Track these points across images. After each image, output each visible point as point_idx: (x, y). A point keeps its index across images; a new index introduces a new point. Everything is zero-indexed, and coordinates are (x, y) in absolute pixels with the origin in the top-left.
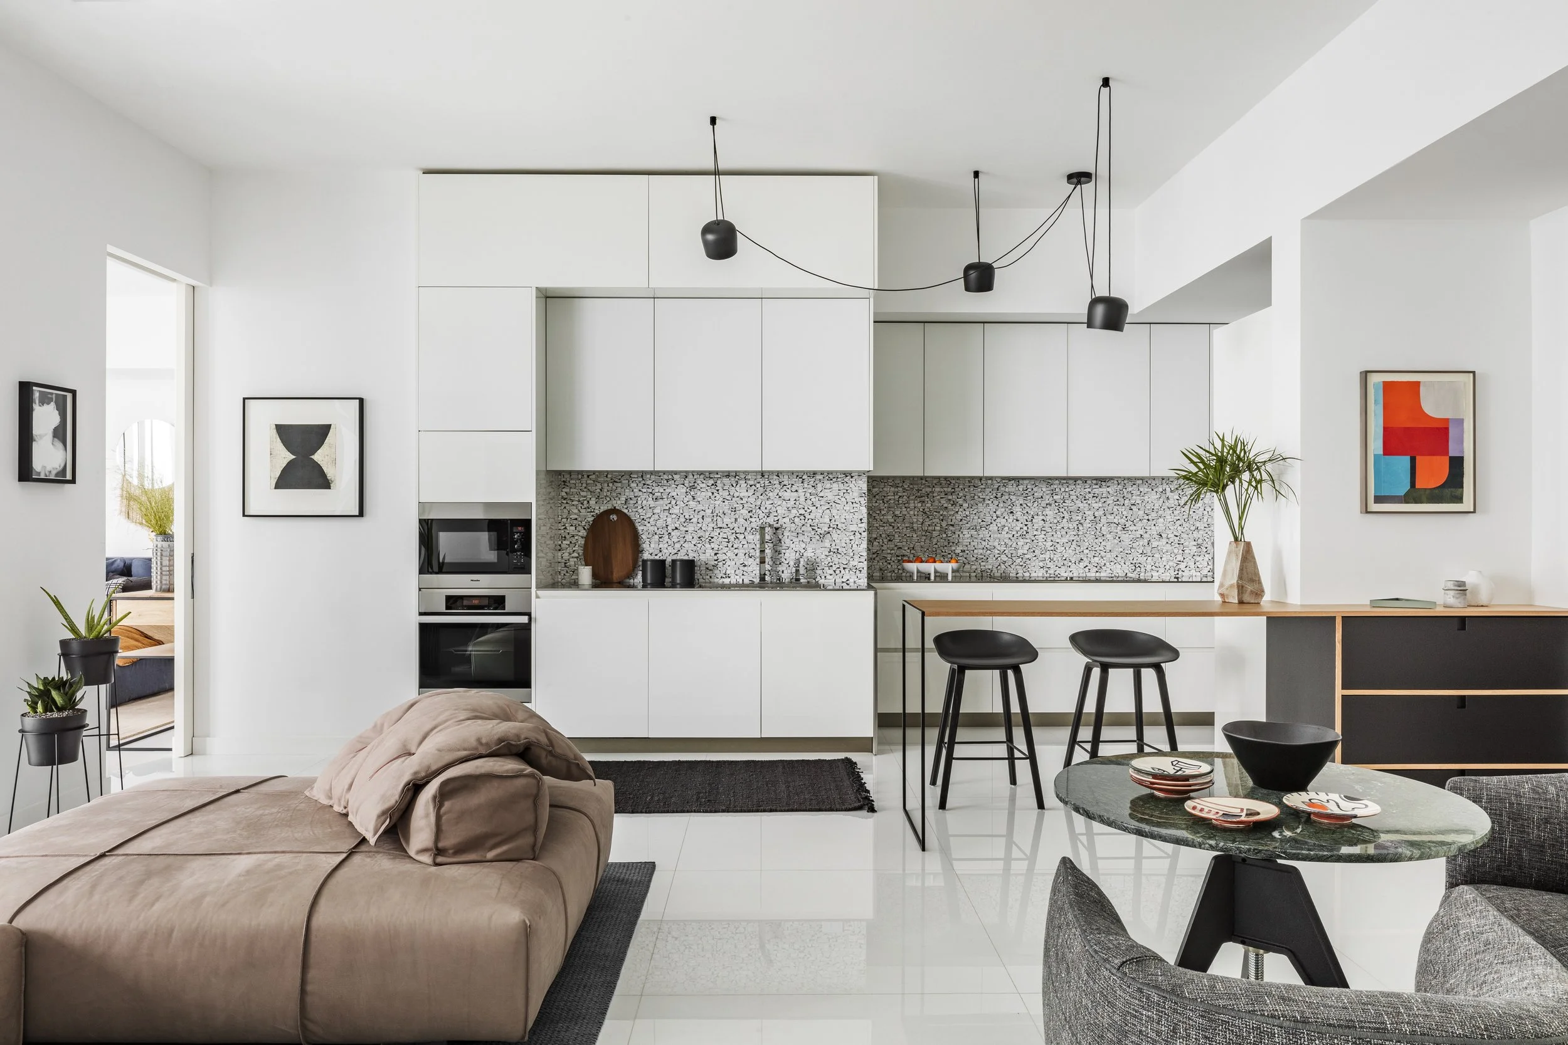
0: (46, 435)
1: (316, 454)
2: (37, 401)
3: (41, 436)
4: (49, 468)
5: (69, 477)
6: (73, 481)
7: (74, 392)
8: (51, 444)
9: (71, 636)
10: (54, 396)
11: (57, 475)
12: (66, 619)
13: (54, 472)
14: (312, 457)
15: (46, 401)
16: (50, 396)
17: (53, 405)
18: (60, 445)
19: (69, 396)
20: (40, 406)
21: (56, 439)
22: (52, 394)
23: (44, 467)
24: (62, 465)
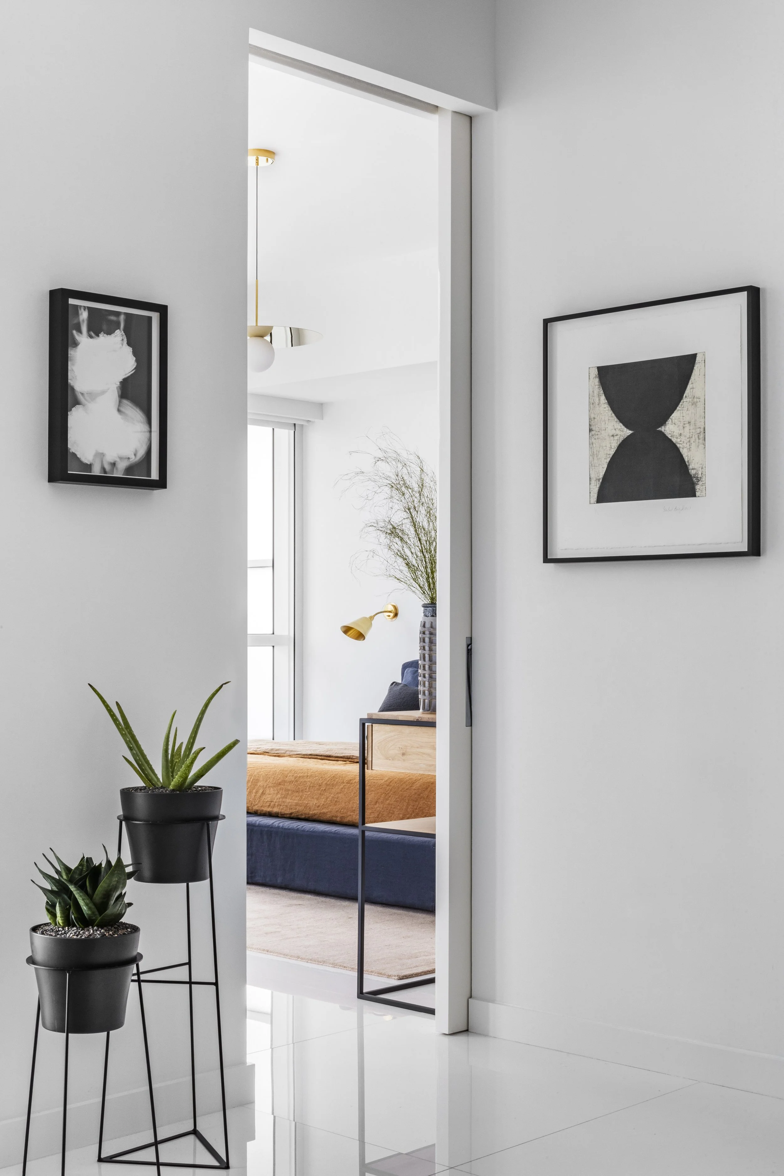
0: (103, 392)
1: (669, 421)
2: (84, 328)
3: (93, 396)
4: (111, 456)
5: (155, 475)
6: (161, 483)
7: (162, 310)
8: (115, 411)
9: (139, 782)
10: (122, 318)
11: (129, 470)
12: (131, 749)
13: (122, 466)
14: (662, 429)
15: (105, 327)
16: (113, 318)
17: (119, 336)
18: (135, 414)
19: (155, 317)
20: (91, 337)
21: (125, 402)
22: (118, 314)
23: (101, 455)
24: (142, 452)
